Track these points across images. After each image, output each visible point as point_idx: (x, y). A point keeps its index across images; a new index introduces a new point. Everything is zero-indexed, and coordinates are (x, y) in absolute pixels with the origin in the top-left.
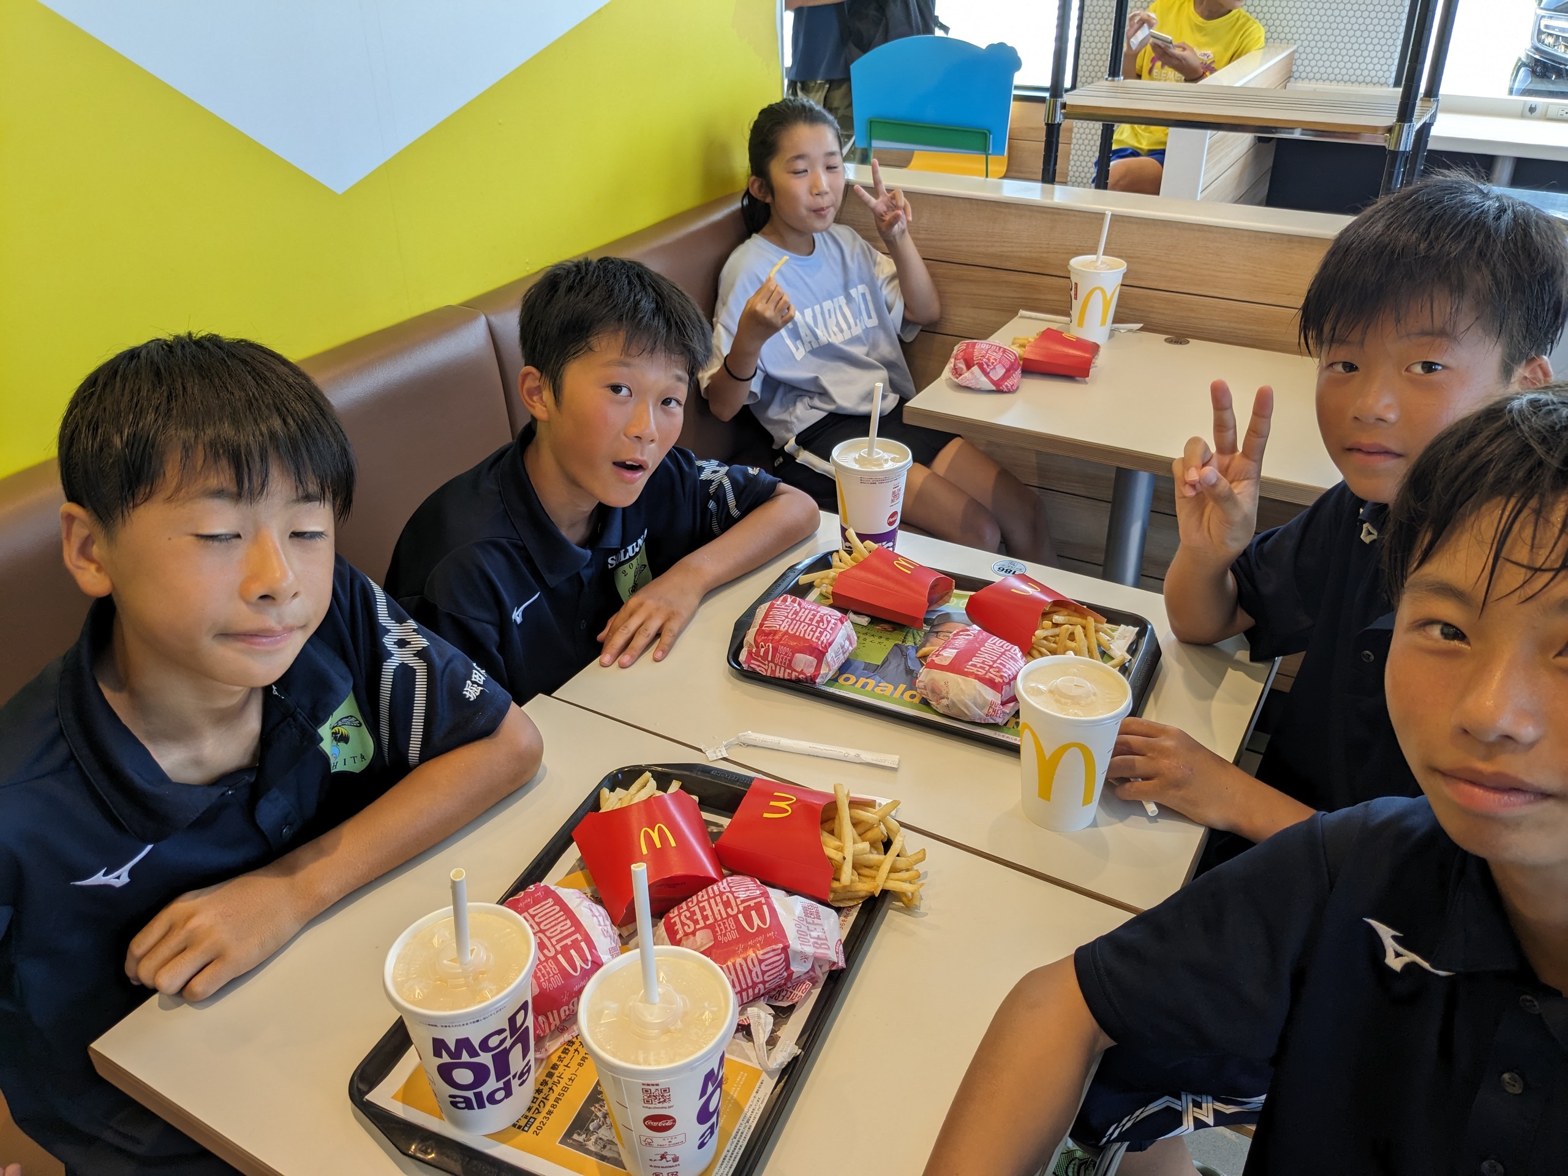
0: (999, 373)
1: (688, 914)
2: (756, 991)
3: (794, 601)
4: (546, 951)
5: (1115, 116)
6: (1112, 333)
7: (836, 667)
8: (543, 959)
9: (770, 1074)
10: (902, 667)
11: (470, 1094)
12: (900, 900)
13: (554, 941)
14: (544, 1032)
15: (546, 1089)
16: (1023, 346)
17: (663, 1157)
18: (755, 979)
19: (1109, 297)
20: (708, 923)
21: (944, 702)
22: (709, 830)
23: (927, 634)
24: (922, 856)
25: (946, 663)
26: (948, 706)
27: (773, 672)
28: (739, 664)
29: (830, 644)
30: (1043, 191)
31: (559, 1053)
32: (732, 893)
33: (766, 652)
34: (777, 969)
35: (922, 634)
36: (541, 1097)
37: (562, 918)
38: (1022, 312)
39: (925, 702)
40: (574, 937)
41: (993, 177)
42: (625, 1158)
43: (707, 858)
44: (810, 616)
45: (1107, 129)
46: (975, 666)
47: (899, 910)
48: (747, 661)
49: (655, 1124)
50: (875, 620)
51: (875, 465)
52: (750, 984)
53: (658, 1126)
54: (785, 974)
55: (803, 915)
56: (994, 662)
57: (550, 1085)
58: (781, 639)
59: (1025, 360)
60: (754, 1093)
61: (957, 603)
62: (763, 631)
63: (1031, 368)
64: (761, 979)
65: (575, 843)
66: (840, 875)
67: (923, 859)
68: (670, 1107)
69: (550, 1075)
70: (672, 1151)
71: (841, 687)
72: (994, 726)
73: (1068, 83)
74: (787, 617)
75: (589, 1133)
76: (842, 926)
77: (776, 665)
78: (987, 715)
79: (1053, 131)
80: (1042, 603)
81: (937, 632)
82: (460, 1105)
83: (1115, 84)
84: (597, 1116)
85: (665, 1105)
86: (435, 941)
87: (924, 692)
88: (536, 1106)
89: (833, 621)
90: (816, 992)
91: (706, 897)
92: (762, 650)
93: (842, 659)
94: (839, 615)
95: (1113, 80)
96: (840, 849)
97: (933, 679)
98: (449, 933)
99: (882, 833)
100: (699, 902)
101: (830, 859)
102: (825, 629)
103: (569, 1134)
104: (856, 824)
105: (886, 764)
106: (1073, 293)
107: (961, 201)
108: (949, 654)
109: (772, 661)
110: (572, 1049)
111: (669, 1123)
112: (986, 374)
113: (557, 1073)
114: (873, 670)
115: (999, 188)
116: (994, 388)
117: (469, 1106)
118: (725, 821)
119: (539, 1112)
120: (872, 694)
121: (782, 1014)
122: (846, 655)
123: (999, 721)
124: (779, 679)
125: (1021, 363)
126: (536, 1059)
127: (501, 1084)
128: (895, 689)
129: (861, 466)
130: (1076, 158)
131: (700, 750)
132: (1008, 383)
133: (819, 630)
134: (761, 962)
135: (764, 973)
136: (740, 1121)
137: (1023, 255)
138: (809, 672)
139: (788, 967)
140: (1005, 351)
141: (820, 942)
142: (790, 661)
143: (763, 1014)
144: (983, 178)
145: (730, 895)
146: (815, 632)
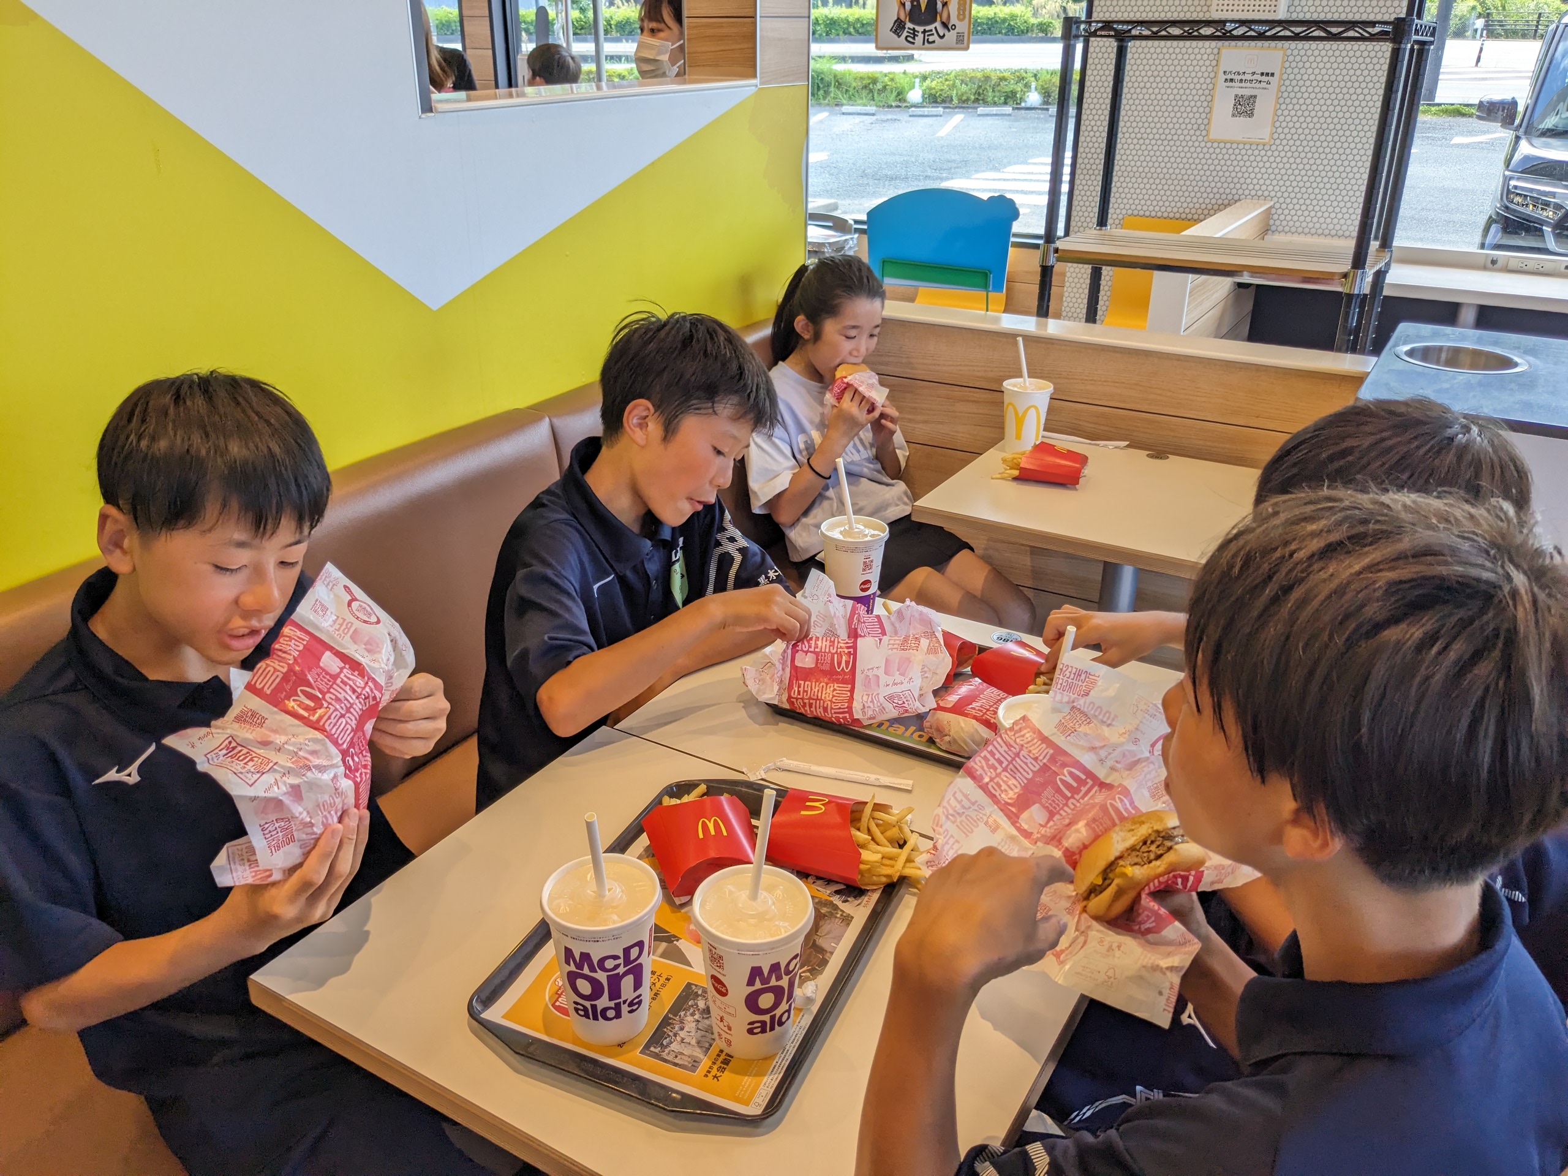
5: (1101, 260)
21: (947, 738)
25: (949, 706)
26: (950, 742)
30: (1038, 324)
39: (931, 741)
41: (992, 311)
45: (1096, 272)
46: (974, 709)
56: (991, 706)
63: (1026, 476)
73: (1060, 232)
75: (662, 1046)
79: (1046, 272)
83: (1102, 232)
87: (931, 731)
97: (938, 720)
99: (899, 833)
104: (878, 824)
105: (902, 786)
107: (961, 331)
108: (953, 699)
115: (998, 320)
120: (886, 732)
128: (906, 730)
130: (1069, 299)
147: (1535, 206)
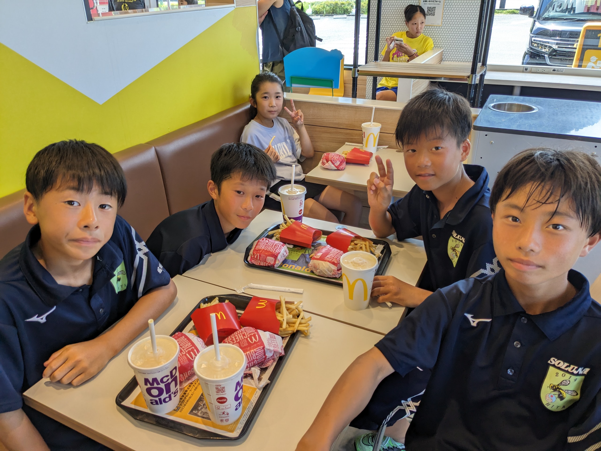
0: (338, 163)
1: (231, 339)
2: (254, 362)
3: (266, 240)
4: (182, 353)
6: (378, 149)
7: (281, 261)
8: (181, 355)
9: (259, 389)
10: (304, 261)
11: (157, 399)
12: (303, 334)
13: (185, 349)
14: (182, 380)
15: (183, 398)
16: (346, 154)
17: (223, 413)
18: (254, 358)
19: (376, 136)
20: (237, 341)
21: (318, 271)
22: (238, 315)
23: (313, 250)
24: (310, 319)
25: (318, 257)
26: (319, 272)
27: (260, 263)
28: (248, 262)
29: (279, 253)
30: (353, 101)
31: (188, 387)
32: (246, 332)
33: (257, 257)
34: (261, 355)
35: (311, 250)
36: (182, 400)
37: (188, 342)
38: (346, 143)
39: (312, 272)
40: (192, 348)
41: (335, 96)
42: (211, 417)
43: (236, 323)
44: (272, 244)
45: (375, 79)
46: (328, 258)
47: (303, 337)
48: (251, 260)
49: (220, 401)
50: (295, 246)
51: (294, 193)
52: (252, 360)
53: (221, 402)
54: (264, 357)
55: (269, 337)
56: (335, 256)
57: (185, 397)
58: (262, 252)
59: (347, 159)
60: (254, 395)
61: (323, 240)
62: (256, 250)
63: (349, 162)
64: (256, 358)
65: (192, 321)
66: (282, 326)
67: (310, 320)
68: (225, 394)
69: (185, 394)
70: (227, 411)
71: (283, 268)
72: (335, 278)
74: (264, 245)
75: (198, 410)
76: (283, 343)
77: (260, 261)
78: (333, 274)
79: (355, 79)
80: (351, 237)
81: (316, 249)
82: (154, 403)
83: (376, 63)
84: (201, 405)
85: (224, 393)
86: (145, 347)
87: (311, 268)
88: (180, 403)
89: (280, 246)
90: (275, 364)
91: (237, 333)
92: (256, 256)
93: (283, 258)
94: (282, 243)
95: (376, 62)
96: (282, 317)
97: (314, 263)
98: (150, 345)
99: (297, 312)
100: (234, 335)
101: (279, 321)
102: (277, 248)
103: (192, 411)
104: (288, 309)
105: (299, 292)
106: (363, 135)
107: (324, 104)
108: (320, 254)
109: (259, 260)
110: (192, 385)
111: (225, 400)
112: (333, 164)
113: (187, 393)
114: (294, 262)
115: (338, 99)
116: (336, 169)
117: (157, 403)
118: (242, 312)
119: (181, 405)
120: (294, 270)
121: (263, 370)
122: (285, 257)
123: (337, 276)
124: (262, 266)
125: (346, 160)
126: (180, 389)
127: (168, 395)
128: (302, 268)
129: (289, 194)
131: (235, 291)
132: (341, 167)
133: (275, 249)
134: (255, 352)
135: (256, 356)
136: (250, 404)
137: (346, 123)
138: (272, 263)
139: (265, 354)
140: (340, 156)
141: (276, 346)
142: (265, 259)
143: (256, 370)
144: (332, 97)
145: (245, 333)
146: (274, 249)
147: (541, 47)
